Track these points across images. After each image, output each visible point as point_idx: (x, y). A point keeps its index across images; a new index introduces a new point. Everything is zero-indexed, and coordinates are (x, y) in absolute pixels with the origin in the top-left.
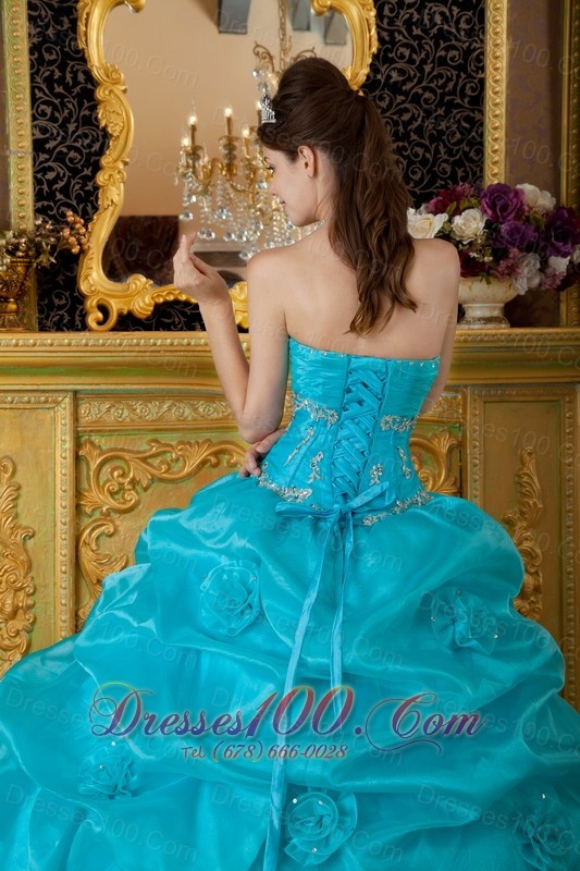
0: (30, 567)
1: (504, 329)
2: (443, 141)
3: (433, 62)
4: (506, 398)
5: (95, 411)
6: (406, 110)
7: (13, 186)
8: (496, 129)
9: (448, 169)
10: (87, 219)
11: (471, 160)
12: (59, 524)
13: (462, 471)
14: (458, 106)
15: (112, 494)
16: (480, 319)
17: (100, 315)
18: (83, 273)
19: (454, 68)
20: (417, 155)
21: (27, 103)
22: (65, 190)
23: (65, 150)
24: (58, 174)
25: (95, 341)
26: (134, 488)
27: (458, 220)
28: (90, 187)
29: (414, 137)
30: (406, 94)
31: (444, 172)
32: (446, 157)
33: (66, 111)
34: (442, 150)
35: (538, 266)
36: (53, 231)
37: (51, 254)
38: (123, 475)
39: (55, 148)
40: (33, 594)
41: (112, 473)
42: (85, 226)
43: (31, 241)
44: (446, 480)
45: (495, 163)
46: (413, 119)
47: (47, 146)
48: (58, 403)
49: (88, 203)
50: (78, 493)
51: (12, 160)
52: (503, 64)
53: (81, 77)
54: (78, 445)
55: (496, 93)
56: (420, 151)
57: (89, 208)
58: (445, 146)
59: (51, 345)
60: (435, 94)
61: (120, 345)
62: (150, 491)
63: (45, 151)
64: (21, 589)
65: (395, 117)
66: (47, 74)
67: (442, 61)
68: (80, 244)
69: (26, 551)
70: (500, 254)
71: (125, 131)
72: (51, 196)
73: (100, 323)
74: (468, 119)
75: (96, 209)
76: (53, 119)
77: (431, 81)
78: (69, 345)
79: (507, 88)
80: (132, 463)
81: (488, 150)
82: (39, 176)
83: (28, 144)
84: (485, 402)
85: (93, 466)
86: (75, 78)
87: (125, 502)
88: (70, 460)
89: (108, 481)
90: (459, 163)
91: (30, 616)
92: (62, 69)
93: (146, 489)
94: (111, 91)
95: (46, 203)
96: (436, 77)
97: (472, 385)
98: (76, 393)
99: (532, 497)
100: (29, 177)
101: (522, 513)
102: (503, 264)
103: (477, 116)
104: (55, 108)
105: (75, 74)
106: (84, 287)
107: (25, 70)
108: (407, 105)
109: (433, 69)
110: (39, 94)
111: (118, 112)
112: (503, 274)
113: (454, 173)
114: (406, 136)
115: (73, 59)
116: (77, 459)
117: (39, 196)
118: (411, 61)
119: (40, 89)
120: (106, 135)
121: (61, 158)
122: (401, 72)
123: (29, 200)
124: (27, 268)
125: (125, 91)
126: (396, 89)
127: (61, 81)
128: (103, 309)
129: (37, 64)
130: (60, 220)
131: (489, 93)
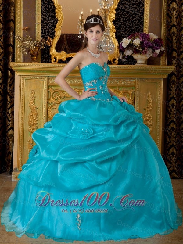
0: (37, 115)
1: (145, 66)
2: (134, 22)
3: (132, 4)
4: (145, 81)
5: (52, 81)
6: (126, 15)
7: (36, 31)
8: (146, 20)
9: (135, 29)
10: (52, 38)
11: (141, 27)
12: (44, 105)
13: (135, 97)
14: (138, 14)
15: (56, 100)
16: (140, 63)
17: (54, 60)
18: (51, 51)
19: (137, 6)
20: (128, 25)
21: (40, 12)
22: (48, 32)
23: (48, 23)
24: (47, 28)
25: (53, 65)
26: (60, 99)
27: (134, 41)
28: (53, 31)
29: (127, 21)
30: (126, 11)
31: (134, 29)
32: (135, 26)
33: (49, 14)
34: (134, 24)
35: (152, 51)
36: (45, 41)
37: (44, 46)
38: (58, 96)
39: (46, 22)
40: (38, 121)
41: (56, 95)
42: (52, 40)
43: (40, 43)
44: (131, 99)
45: (146, 28)
46: (127, 17)
47: (44, 22)
48: (44, 79)
49: (53, 35)
50: (48, 99)
51: (37, 25)
52: (148, 5)
53: (52, 7)
54: (48, 88)
55: (146, 12)
56: (129, 24)
57: (53, 36)
58: (135, 23)
59: (43, 66)
60: (133, 11)
61: (58, 66)
62: (64, 99)
63: (44, 23)
64: (35, 119)
65: (123, 17)
66: (45, 6)
67: (134, 4)
68: (50, 44)
69: (36, 111)
70: (143, 49)
71: (61, 19)
72: (45, 33)
73: (54, 62)
74: (140, 17)
75: (54, 36)
76: (46, 16)
77: (132, 9)
78: (47, 66)
79: (150, 11)
80: (60, 93)
81: (145, 25)
82: (42, 29)
83: (40, 21)
84: (140, 82)
85: (52, 93)
86: (51, 7)
87: (58, 101)
88: (46, 92)
89: (55, 97)
90: (138, 27)
91: (37, 125)
92: (48, 5)
93: (63, 99)
94: (59, 10)
95: (44, 35)
96: (133, 8)
97: (137, 78)
98: (48, 77)
99: (150, 104)
100: (40, 29)
101: (148, 107)
102: (144, 51)
103: (142, 17)
104: (46, 14)
105: (51, 6)
106: (51, 54)
107: (40, 5)
108: (126, 14)
109: (132, 6)
110: (43, 11)
111: (60, 15)
112: (144, 53)
113: (136, 30)
114: (126, 21)
115: (51, 3)
116: (48, 92)
117: (42, 33)
118: (127, 4)
119: (43, 9)
120: (57, 20)
121: (47, 25)
122: (125, 7)
123: (40, 34)
124: (39, 49)
125: (62, 10)
126: (124, 10)
127: (48, 8)
128: (55, 59)
129: (43, 4)
130: (46, 39)
131: (145, 12)
